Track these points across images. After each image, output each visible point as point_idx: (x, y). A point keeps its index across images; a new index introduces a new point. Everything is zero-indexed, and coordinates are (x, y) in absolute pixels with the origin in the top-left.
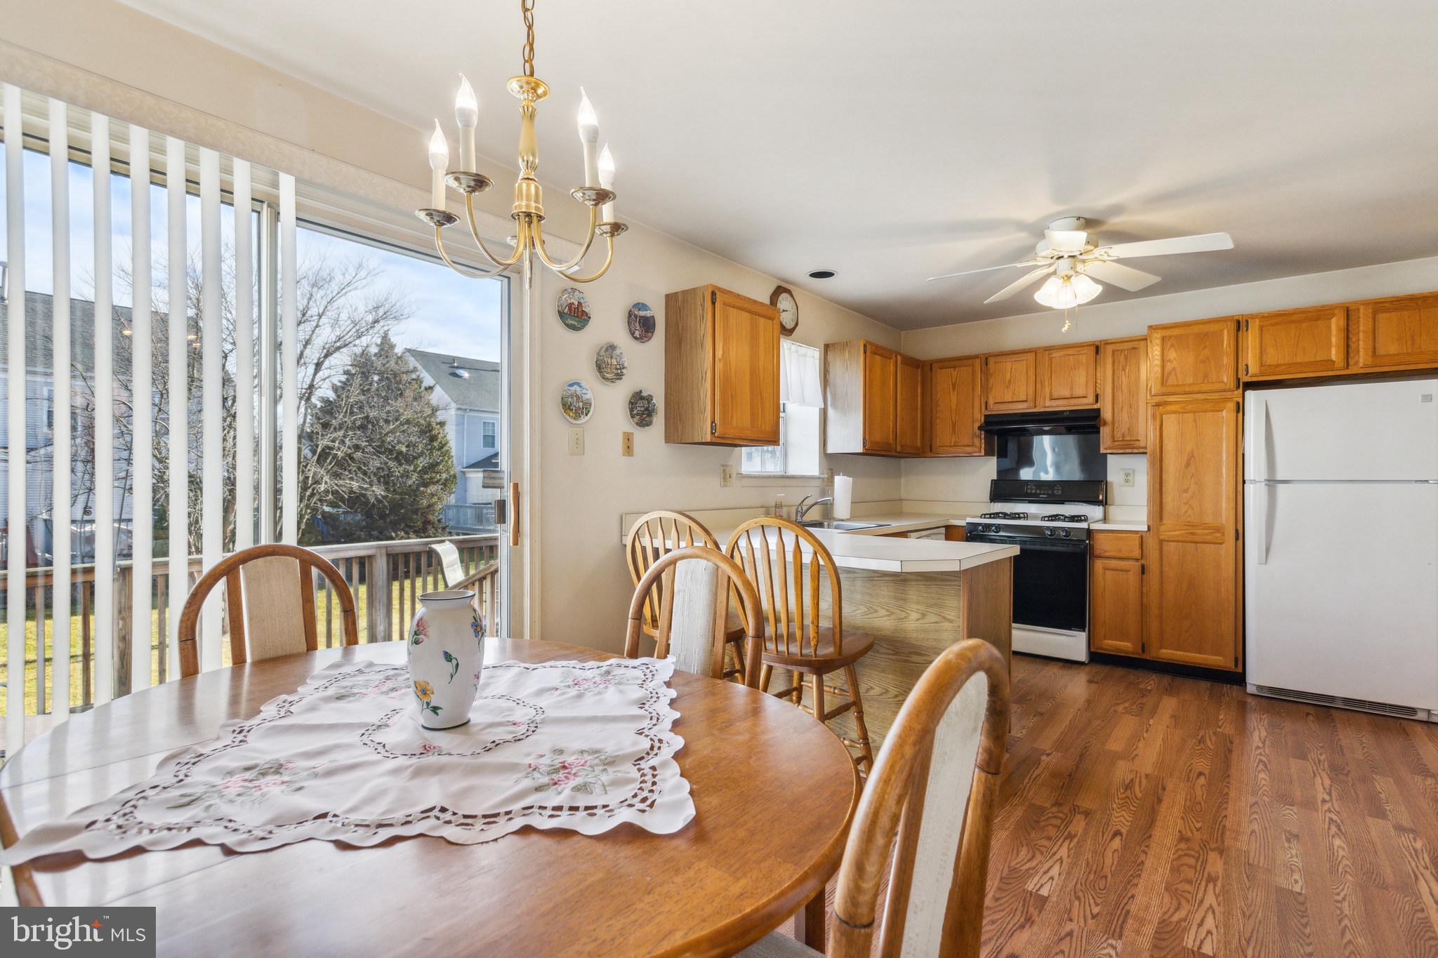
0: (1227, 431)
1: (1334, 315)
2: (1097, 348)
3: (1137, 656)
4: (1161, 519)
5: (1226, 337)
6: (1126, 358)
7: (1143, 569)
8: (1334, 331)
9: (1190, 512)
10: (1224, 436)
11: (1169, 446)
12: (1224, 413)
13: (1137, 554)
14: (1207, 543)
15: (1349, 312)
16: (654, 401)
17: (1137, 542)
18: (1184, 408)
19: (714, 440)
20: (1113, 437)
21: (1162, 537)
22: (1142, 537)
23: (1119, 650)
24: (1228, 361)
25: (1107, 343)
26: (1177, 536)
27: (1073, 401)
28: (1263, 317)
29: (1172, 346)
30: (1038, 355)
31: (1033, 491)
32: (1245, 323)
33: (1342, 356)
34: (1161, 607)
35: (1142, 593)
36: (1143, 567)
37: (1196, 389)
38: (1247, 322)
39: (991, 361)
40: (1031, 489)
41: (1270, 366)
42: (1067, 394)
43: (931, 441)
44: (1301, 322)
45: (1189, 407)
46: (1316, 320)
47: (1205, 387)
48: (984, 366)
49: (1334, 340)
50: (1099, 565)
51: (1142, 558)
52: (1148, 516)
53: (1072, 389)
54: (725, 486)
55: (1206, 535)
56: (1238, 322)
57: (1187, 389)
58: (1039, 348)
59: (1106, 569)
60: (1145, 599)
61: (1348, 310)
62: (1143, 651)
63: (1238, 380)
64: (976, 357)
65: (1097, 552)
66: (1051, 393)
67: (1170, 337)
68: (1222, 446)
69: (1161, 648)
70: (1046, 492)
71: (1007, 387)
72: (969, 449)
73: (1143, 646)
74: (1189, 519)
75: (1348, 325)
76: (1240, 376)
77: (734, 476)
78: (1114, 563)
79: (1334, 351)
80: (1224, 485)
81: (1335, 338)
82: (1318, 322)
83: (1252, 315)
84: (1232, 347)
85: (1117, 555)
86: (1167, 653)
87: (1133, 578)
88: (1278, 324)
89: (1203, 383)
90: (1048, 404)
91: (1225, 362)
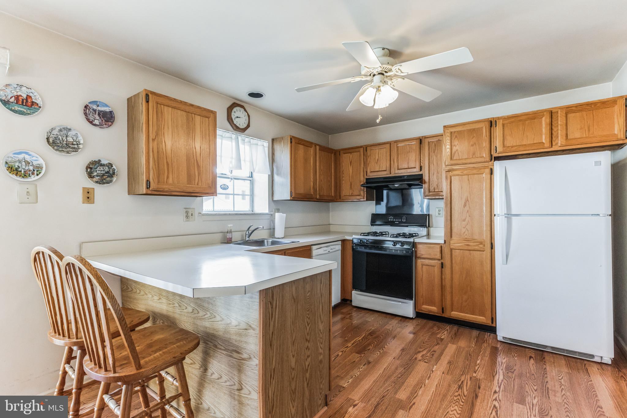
0: (485, 185)
1: (543, 116)
2: (421, 140)
3: (440, 315)
4: (451, 236)
5: (484, 131)
6: (435, 145)
7: (442, 265)
8: (544, 126)
9: (466, 232)
10: (484, 187)
11: (455, 194)
12: (484, 175)
13: (438, 256)
14: (476, 251)
15: (552, 113)
16: (114, 167)
17: (439, 250)
18: (462, 172)
19: (149, 192)
20: (429, 190)
21: (452, 247)
22: (441, 247)
23: (430, 311)
24: (486, 144)
25: (426, 137)
26: (461, 246)
27: (409, 170)
28: (505, 118)
29: (456, 137)
30: (391, 145)
31: (392, 220)
32: (494, 122)
33: (548, 140)
34: (452, 287)
35: (442, 279)
36: (442, 264)
37: (469, 161)
38: (496, 121)
39: (368, 148)
40: (391, 219)
41: (509, 147)
42: (406, 167)
43: (340, 193)
44: (526, 120)
45: (465, 172)
46: (534, 119)
47: (473, 160)
48: (365, 152)
49: (544, 130)
50: (419, 262)
51: (442, 259)
52: (445, 234)
53: (408, 163)
54: (186, 221)
55: (475, 246)
56: (491, 122)
57: (464, 162)
58: (392, 141)
59: (423, 265)
60: (443, 283)
61: (551, 112)
62: (443, 312)
63: (491, 155)
64: (361, 147)
65: (418, 255)
66: (398, 166)
67: (455, 132)
68: (483, 195)
69: (452, 311)
70: (398, 220)
71: (377, 163)
72: (358, 197)
73: (443, 309)
74: (466, 237)
75: (552, 121)
76: (492, 153)
77: (196, 214)
78: (427, 262)
79: (544, 137)
80: (484, 216)
81: (545, 129)
82: (535, 120)
83: (498, 117)
84: (488, 136)
85: (429, 257)
86: (455, 314)
87: (437, 270)
88: (512, 122)
89: (473, 158)
90: (397, 171)
91: (484, 145)
